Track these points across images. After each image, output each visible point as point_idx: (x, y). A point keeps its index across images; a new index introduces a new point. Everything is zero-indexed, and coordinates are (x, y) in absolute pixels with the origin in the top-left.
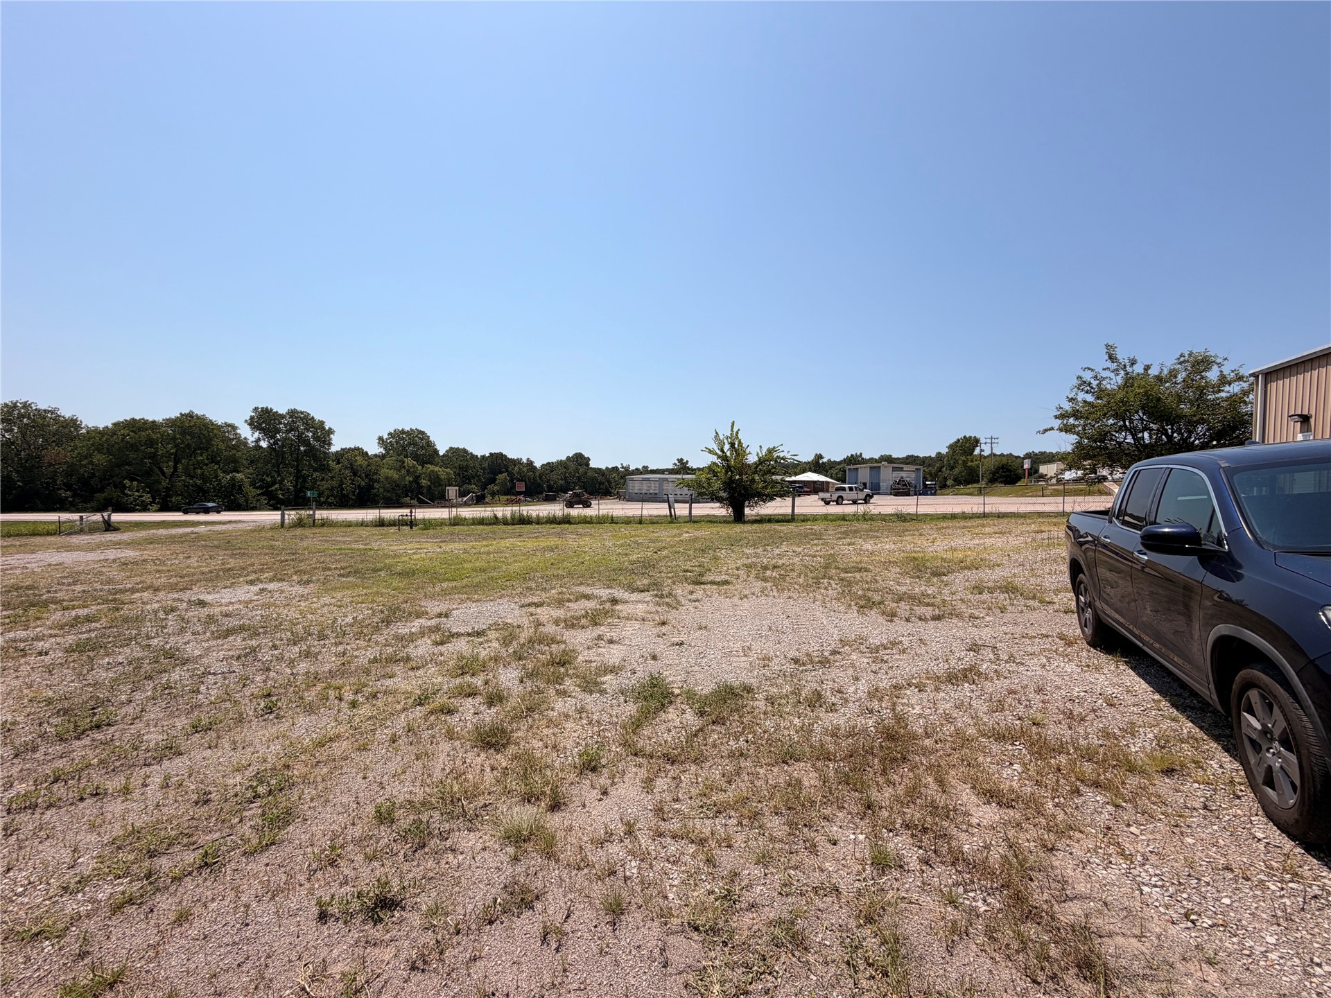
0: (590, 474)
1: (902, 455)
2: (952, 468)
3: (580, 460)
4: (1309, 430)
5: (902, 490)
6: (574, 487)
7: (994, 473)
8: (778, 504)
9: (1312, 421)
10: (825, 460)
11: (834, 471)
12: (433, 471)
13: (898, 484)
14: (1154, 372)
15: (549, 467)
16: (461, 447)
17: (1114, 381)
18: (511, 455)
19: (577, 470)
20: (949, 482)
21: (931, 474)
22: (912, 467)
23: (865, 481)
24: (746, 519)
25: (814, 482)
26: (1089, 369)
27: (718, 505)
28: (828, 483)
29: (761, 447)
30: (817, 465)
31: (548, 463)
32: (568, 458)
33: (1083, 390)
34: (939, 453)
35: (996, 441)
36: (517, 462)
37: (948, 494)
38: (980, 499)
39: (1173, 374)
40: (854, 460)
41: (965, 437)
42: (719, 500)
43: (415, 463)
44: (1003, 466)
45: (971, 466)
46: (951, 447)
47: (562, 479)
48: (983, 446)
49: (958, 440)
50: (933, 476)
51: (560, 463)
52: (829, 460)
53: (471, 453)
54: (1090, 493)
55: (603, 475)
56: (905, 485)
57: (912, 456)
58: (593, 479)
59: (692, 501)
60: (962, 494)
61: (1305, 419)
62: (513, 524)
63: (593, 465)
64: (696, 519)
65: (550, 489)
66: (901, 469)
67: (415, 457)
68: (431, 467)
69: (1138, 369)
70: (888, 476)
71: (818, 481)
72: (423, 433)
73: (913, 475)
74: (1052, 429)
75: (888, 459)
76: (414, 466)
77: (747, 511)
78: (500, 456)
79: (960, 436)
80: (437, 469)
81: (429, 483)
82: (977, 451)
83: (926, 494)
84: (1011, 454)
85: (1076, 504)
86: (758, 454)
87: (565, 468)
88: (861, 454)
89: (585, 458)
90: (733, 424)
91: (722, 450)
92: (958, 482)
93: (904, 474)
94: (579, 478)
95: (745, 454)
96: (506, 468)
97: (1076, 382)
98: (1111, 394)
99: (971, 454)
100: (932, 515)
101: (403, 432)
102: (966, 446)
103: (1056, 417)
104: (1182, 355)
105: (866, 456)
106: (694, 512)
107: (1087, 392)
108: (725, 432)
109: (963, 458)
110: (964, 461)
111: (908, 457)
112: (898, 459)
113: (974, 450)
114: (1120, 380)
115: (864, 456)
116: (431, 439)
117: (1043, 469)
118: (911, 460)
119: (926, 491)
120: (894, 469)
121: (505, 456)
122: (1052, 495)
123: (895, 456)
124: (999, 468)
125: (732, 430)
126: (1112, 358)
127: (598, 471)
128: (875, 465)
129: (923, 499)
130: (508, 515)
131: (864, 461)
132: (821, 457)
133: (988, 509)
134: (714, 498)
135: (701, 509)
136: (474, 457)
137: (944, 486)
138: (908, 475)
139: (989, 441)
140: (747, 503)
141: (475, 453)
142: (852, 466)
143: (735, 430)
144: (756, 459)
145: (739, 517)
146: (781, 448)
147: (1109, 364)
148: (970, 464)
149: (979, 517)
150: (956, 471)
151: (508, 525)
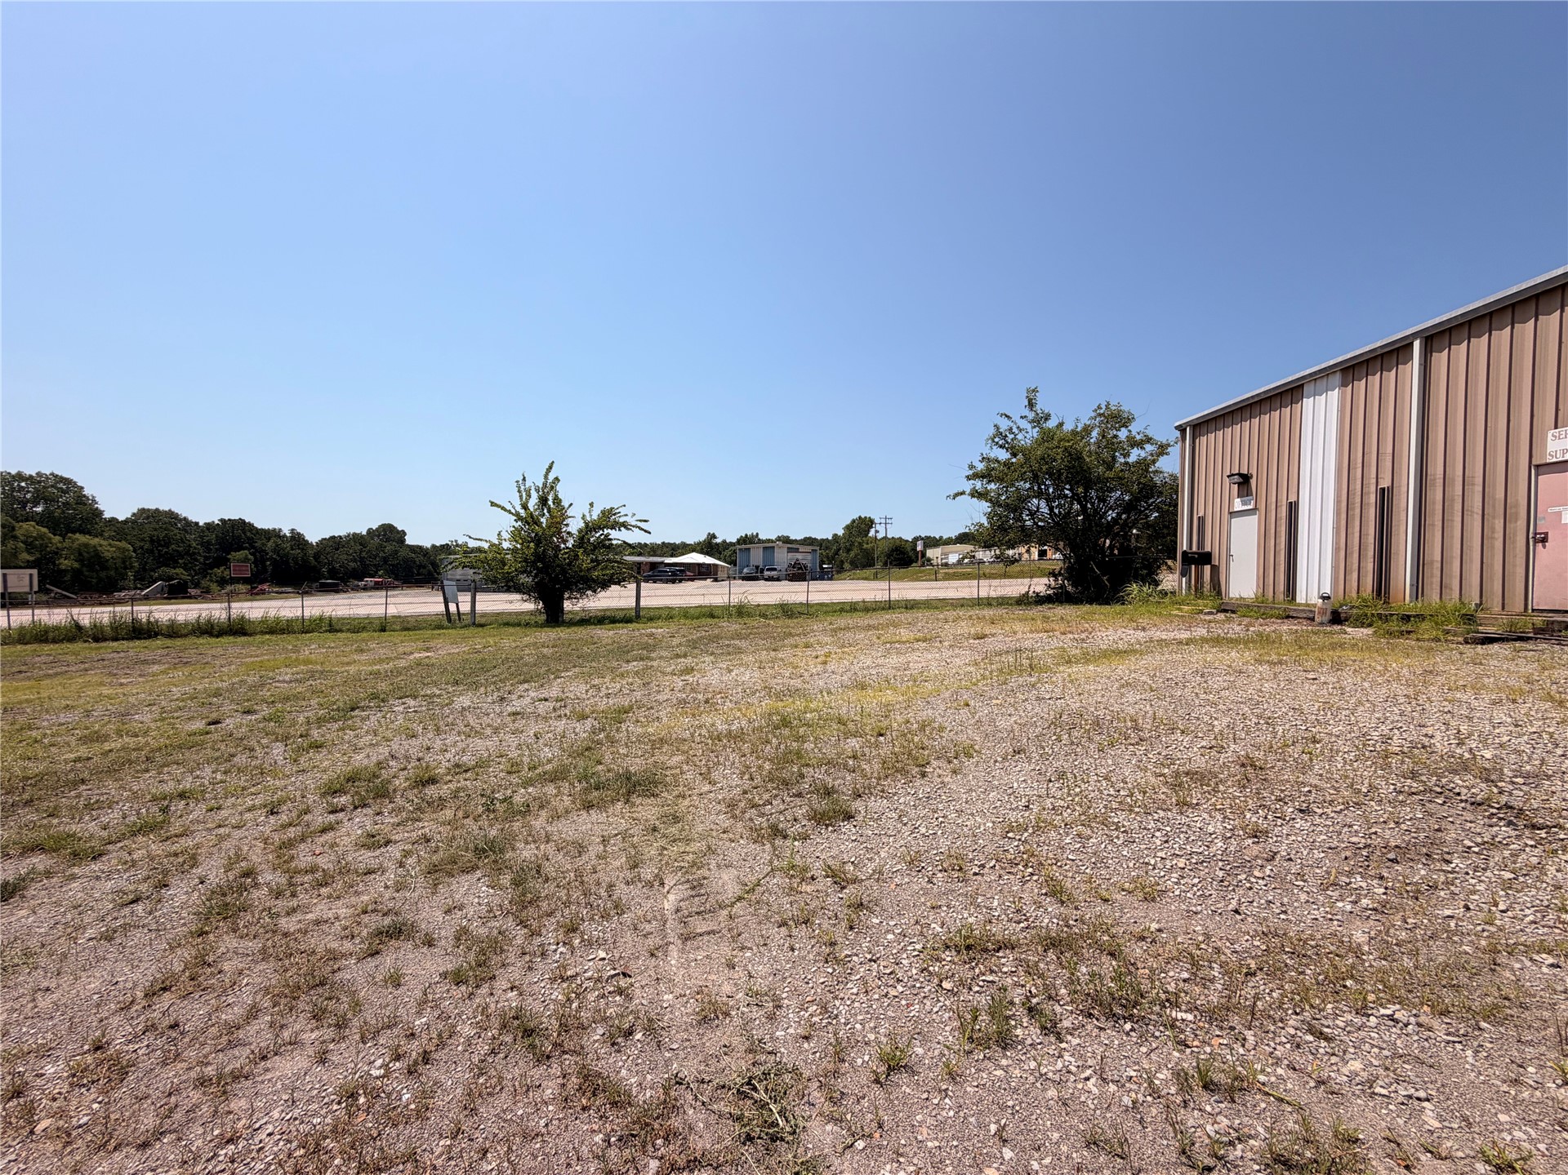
0: (403, 553)
1: (799, 537)
2: (848, 551)
3: (390, 534)
4: (1249, 494)
5: (798, 574)
6: (376, 572)
7: (889, 556)
8: (616, 594)
9: (1253, 482)
10: (718, 541)
11: (728, 553)
12: (86, 545)
13: (794, 567)
14: (1068, 427)
15: (335, 543)
16: (164, 507)
17: (1028, 435)
18: (260, 524)
19: (381, 548)
20: (847, 566)
21: (828, 557)
22: (809, 548)
23: (757, 564)
24: (566, 617)
25: (700, 565)
26: (1006, 416)
27: (518, 596)
28: (716, 566)
29: (591, 505)
30: (709, 546)
31: (333, 538)
32: (370, 531)
33: (997, 443)
34: (835, 536)
35: (890, 521)
36: (274, 534)
37: (845, 579)
38: (884, 585)
39: (1087, 430)
40: (746, 540)
41: (860, 517)
42: (518, 589)
43: (44, 530)
44: (896, 548)
45: (867, 549)
46: (847, 528)
47: (355, 561)
48: (878, 527)
49: (854, 521)
50: (830, 560)
51: (356, 538)
52: (724, 541)
53: (185, 519)
54: (1005, 576)
55: (425, 556)
56: (801, 568)
57: (810, 538)
58: (406, 560)
59: (474, 589)
60: (858, 579)
61: (1244, 481)
62: (115, 639)
63: (410, 540)
64: (483, 621)
65: (333, 573)
66: (797, 550)
67: (45, 520)
68: (82, 539)
69: (1051, 424)
70: (783, 558)
71: (704, 564)
72: (68, 481)
73: (809, 557)
74: (963, 493)
75: (786, 540)
76: (41, 537)
77: (567, 605)
78: (242, 525)
79: (855, 516)
80: (95, 541)
81: (76, 565)
82: (872, 533)
83: (823, 579)
84: (900, 538)
85: (992, 588)
86: (584, 517)
87: (361, 544)
88: (757, 534)
89: (398, 532)
90: (550, 468)
91: (525, 507)
92: (855, 565)
93: (799, 556)
94: (385, 560)
95: (564, 517)
96: (251, 541)
97: (992, 431)
98: (1025, 451)
99: (867, 535)
100: (827, 605)
101: (20, 477)
102: (861, 526)
103: (968, 478)
104: (1099, 407)
105: (762, 537)
106: (479, 607)
107: (1001, 447)
108: (536, 479)
109: (859, 540)
110: (859, 543)
111: (806, 539)
112: (796, 540)
113: (869, 531)
114: (1035, 433)
115: (760, 537)
116: (86, 492)
117: (930, 553)
118: (809, 541)
119: (823, 576)
120: (790, 550)
121: (251, 525)
122: (944, 579)
123: (793, 537)
124: (893, 551)
125: (546, 477)
126: (1031, 405)
127: (418, 549)
128: (769, 547)
129: (815, 585)
130: (106, 620)
131: (760, 541)
132: (714, 536)
133: (895, 596)
134: (509, 585)
135: (492, 603)
136: (189, 525)
137: (841, 570)
138: (805, 557)
139: (883, 521)
140: (566, 595)
141: (193, 518)
142: (743, 546)
143: (551, 477)
144: (582, 525)
145: (554, 616)
146: (623, 511)
147: (1026, 412)
148: (865, 546)
149: (883, 609)
150: (852, 554)
151: (105, 640)
